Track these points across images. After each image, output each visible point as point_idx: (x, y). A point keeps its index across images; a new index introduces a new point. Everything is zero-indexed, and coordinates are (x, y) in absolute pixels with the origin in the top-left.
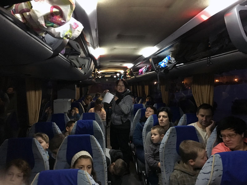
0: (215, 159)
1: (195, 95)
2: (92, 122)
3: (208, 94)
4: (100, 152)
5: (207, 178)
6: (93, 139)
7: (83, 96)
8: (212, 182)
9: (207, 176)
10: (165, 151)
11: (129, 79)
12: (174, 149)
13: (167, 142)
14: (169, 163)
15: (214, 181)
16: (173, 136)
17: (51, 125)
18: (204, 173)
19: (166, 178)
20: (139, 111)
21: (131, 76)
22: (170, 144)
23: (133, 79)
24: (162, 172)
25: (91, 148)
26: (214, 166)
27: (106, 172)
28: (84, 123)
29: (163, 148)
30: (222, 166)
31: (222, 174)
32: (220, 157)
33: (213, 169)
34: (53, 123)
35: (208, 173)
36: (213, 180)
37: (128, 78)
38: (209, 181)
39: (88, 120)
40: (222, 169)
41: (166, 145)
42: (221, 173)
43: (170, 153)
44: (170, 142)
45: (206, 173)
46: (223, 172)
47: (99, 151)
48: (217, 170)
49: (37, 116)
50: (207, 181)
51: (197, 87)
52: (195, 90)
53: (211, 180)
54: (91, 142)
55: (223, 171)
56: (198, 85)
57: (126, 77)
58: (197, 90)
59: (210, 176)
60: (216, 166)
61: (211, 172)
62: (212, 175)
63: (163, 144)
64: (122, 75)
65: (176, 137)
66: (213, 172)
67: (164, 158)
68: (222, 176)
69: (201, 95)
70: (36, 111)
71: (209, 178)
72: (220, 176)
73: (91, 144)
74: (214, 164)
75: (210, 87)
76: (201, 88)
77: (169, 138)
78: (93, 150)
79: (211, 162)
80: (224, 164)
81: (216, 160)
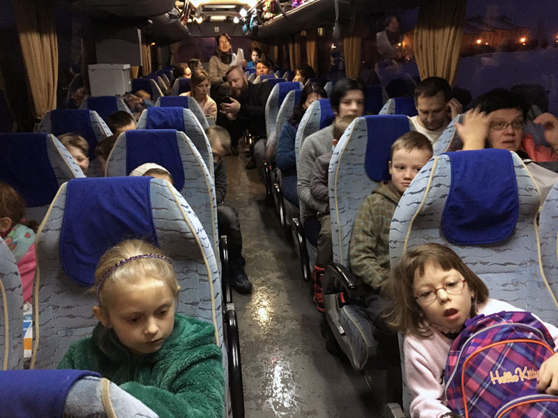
0: (437, 164)
1: (420, 54)
2: (182, 112)
3: (449, 49)
4: (199, 166)
5: (416, 201)
6: (183, 140)
7: (160, 67)
8: (426, 207)
9: (418, 197)
10: (339, 169)
11: (270, 22)
12: (360, 164)
13: (346, 149)
14: (349, 193)
15: (429, 204)
16: (360, 137)
17: (87, 116)
18: (412, 193)
19: (338, 222)
20: (290, 96)
21: (274, 13)
22: (352, 154)
23: (279, 21)
24: (331, 211)
25: (180, 158)
26: (433, 177)
27: (214, 207)
28: (162, 113)
29: (337, 162)
30: (450, 178)
31: (448, 193)
32: (449, 159)
33: (431, 183)
34: (91, 112)
35: (419, 192)
36: (427, 203)
37: (268, 20)
38: (421, 205)
39: (173, 108)
40: (449, 184)
41: (343, 155)
42: (447, 191)
43: (352, 174)
44: (353, 150)
45: (416, 193)
46: (451, 191)
47: (197, 164)
48: (439, 185)
49: (53, 96)
50: (416, 207)
51: (425, 33)
52: (422, 41)
53: (424, 204)
54: (179, 146)
55: (452, 186)
56: (430, 29)
57: (263, 18)
58: (424, 43)
59: (422, 197)
60: (437, 176)
61: (426, 188)
62: (428, 195)
63: (338, 154)
64: (252, 14)
65: (366, 138)
66: (431, 188)
67: (337, 184)
68: (447, 197)
69: (432, 54)
70: (49, 85)
71: (419, 201)
72: (443, 196)
73: (180, 149)
74: (434, 173)
75: (455, 32)
76: (434, 36)
77: (350, 141)
78: (183, 163)
79: (428, 171)
80: (454, 173)
81: (439, 166)
